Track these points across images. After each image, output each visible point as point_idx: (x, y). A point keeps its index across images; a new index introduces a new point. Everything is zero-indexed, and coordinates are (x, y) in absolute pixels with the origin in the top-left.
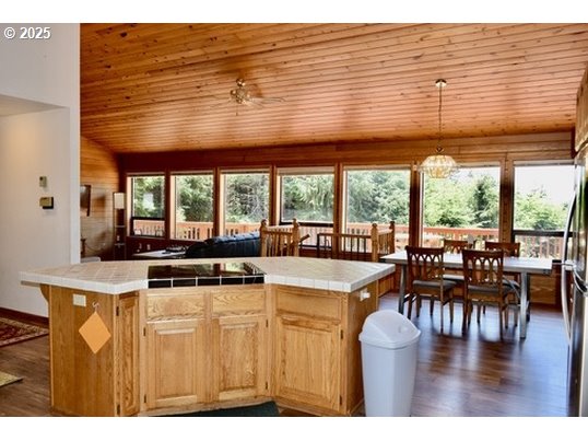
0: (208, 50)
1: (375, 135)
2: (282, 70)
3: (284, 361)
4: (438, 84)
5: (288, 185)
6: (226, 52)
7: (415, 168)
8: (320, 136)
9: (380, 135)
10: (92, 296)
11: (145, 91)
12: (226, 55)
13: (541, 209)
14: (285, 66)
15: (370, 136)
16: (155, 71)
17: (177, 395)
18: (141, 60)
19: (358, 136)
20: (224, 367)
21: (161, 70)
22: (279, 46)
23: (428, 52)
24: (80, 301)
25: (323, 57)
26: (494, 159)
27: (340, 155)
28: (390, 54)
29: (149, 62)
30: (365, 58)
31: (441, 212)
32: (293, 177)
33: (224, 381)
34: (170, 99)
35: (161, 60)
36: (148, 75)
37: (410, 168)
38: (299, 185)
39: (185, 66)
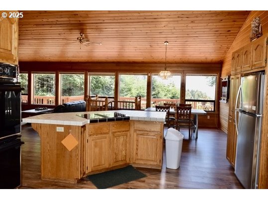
0: (71, 19)
1: (134, 61)
2: (103, 31)
3: (137, 149)
4: (165, 43)
5: (70, 79)
6: (80, 21)
7: (149, 75)
8: (110, 59)
9: (136, 61)
10: (68, 128)
11: (30, 33)
12: (79, 22)
13: (173, 91)
14: (105, 30)
15: (131, 61)
16: (39, 25)
17: (99, 166)
18: (34, 19)
19: (127, 61)
20: (116, 153)
21: (43, 25)
22: (105, 21)
23: (165, 31)
24: (61, 130)
25: (123, 28)
26: (178, 72)
27: (118, 68)
28: (150, 30)
29: (38, 20)
30: (141, 31)
31: (137, 92)
32: (73, 75)
33: (116, 158)
34: (42, 38)
35: (44, 20)
36: (35, 26)
37: (147, 75)
38: (76, 79)
39: (56, 24)
